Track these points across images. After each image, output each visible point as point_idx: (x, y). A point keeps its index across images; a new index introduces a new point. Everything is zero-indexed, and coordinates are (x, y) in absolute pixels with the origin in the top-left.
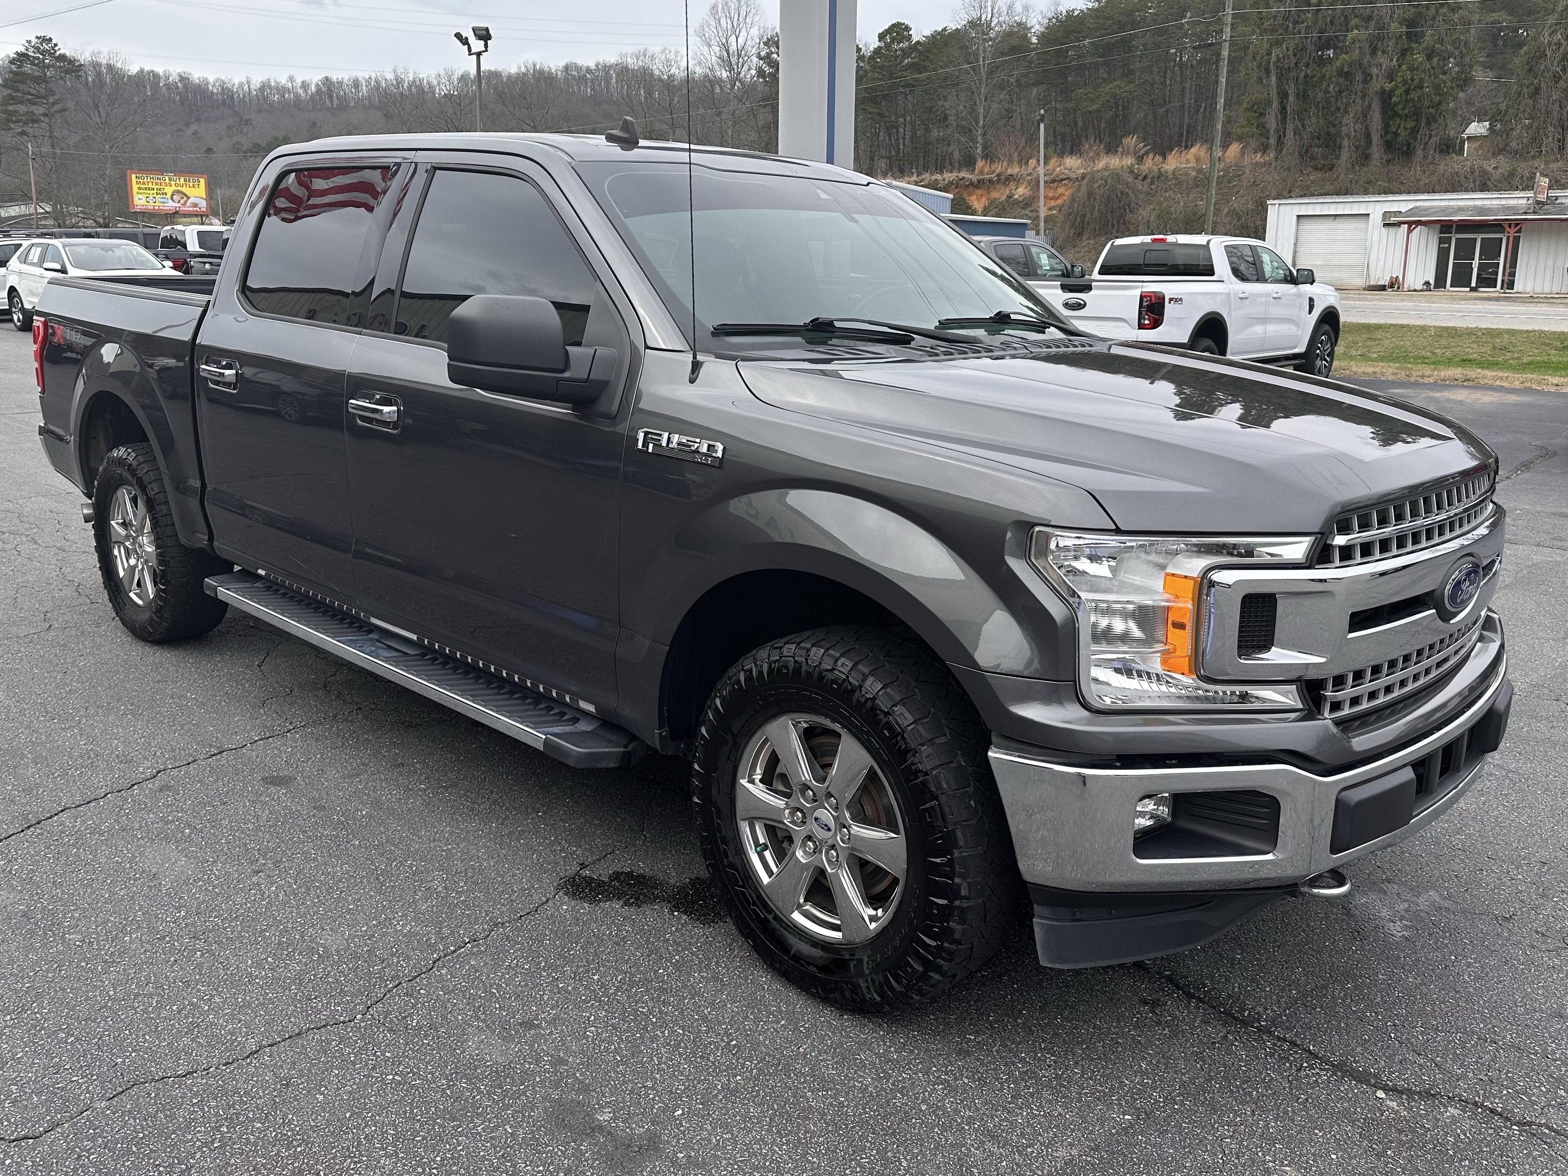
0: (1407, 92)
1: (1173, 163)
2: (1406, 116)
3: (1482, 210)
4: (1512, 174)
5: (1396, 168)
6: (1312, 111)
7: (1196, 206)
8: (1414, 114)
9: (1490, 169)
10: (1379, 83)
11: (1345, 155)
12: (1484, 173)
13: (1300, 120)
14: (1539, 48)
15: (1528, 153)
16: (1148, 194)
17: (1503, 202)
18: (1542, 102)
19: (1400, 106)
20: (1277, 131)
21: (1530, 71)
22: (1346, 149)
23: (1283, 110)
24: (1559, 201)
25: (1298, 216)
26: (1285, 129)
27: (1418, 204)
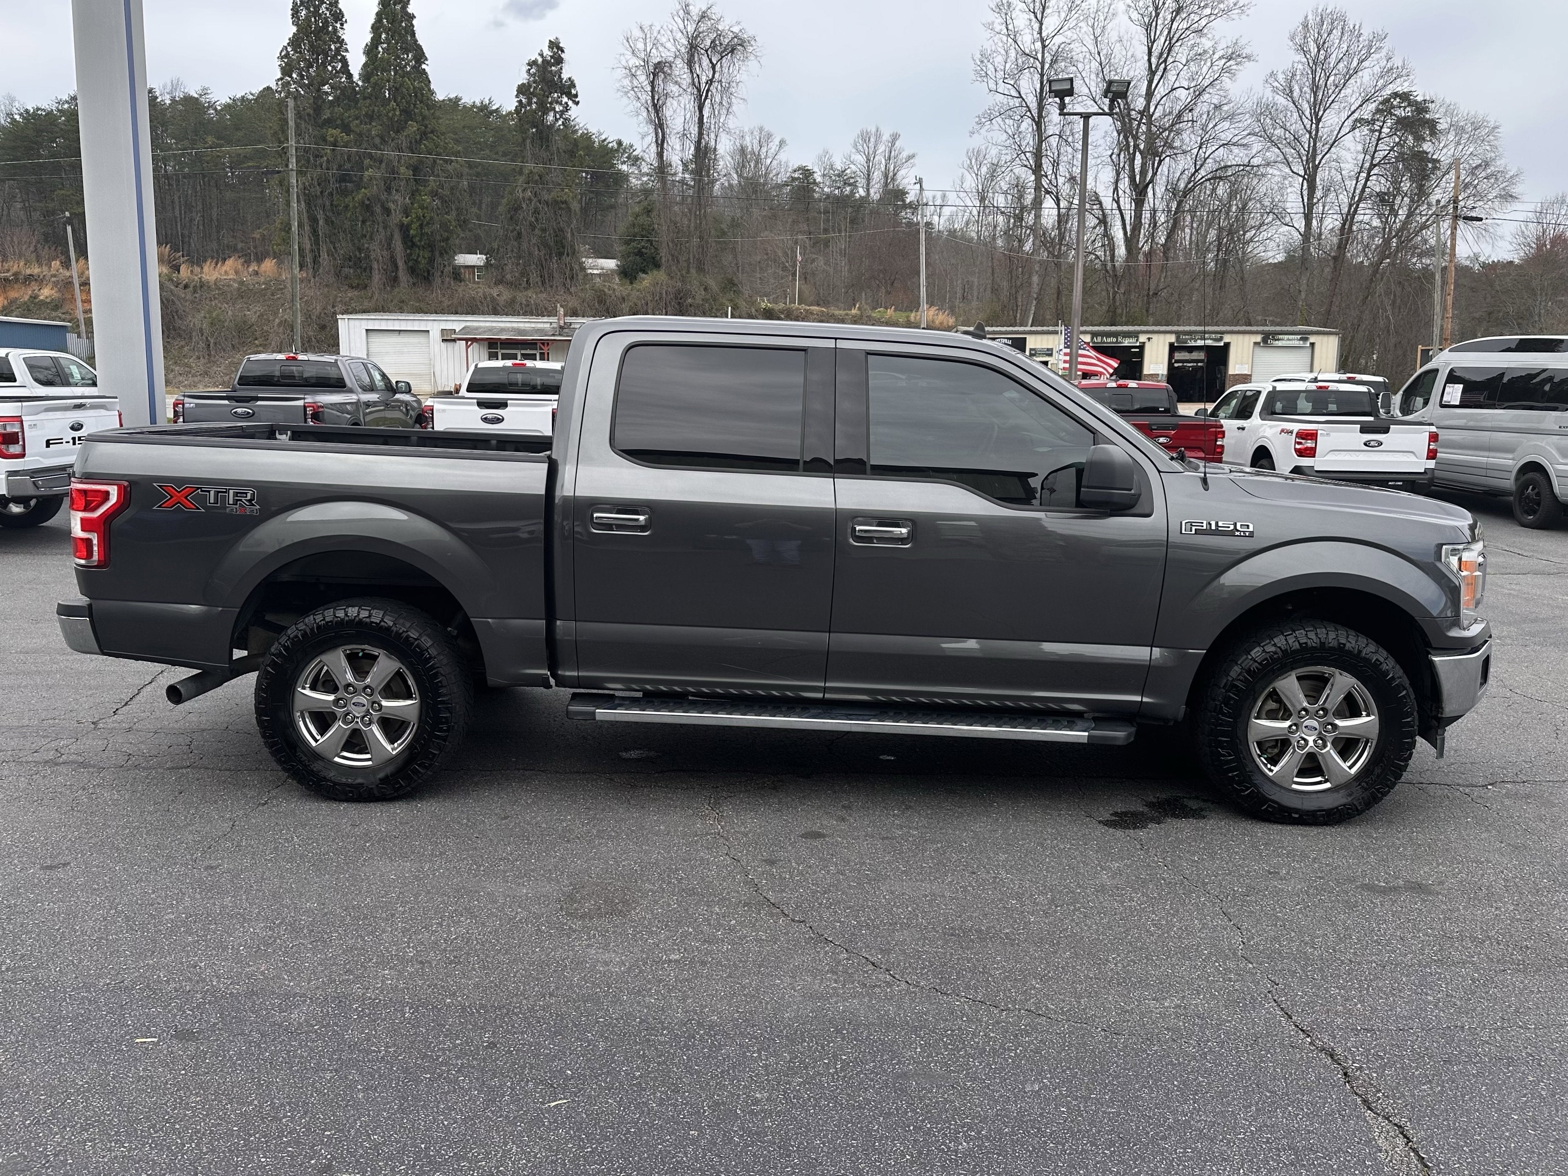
0: (421, 226)
1: (211, 273)
2: (423, 247)
3: (520, 332)
4: (513, 301)
5: (420, 291)
6: (341, 235)
7: (245, 315)
8: (429, 246)
9: (495, 295)
10: (397, 217)
11: (376, 277)
12: (493, 299)
13: (331, 242)
14: (515, 200)
15: (520, 284)
16: (193, 302)
17: (533, 325)
18: (525, 246)
19: (417, 239)
20: (312, 251)
21: (511, 218)
22: (377, 272)
23: (315, 232)
24: (572, 326)
25: (367, 330)
26: (319, 250)
27: (468, 324)
